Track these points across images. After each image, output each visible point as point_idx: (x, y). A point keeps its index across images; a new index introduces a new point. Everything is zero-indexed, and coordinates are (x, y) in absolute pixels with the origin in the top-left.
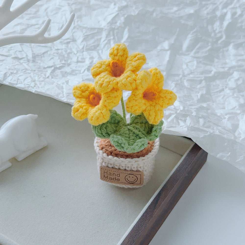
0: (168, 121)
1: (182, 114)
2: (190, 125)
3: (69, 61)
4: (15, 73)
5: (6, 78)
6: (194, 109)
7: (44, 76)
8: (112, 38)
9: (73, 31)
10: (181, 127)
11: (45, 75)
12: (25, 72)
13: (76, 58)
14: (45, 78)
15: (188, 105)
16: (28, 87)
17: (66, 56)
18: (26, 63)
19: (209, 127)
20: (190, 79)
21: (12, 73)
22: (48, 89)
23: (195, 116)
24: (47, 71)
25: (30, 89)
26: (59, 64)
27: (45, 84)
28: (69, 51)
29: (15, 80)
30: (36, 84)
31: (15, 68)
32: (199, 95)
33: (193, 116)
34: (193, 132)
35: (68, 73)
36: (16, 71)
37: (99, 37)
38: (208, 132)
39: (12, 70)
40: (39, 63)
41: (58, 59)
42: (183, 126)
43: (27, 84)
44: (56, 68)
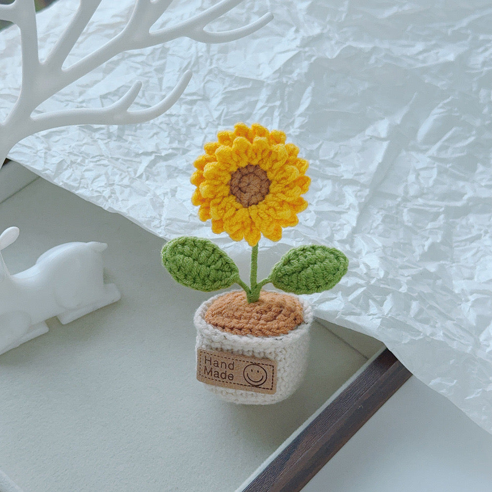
0: (349, 300)
1: (380, 287)
2: (387, 314)
3: (187, 143)
4: (78, 164)
5: (61, 173)
6: (408, 276)
7: (133, 175)
8: (278, 103)
9: (208, 78)
10: (371, 317)
11: (135, 171)
12: (98, 163)
13: (203, 137)
14: (132, 180)
15: (397, 267)
16: (97, 196)
17: (184, 130)
18: (105, 140)
19: (426, 321)
20: (415, 207)
21: (72, 163)
22: (132, 207)
23: (405, 294)
24: (140, 163)
25: (100, 201)
26: (165, 149)
27: (130, 194)
28: (191, 121)
29: (75, 180)
30: (113, 192)
31: (82, 150)
32: (427, 244)
33: (400, 293)
34: (391, 330)
35: (180, 170)
36: (82, 158)
37: (253, 99)
38: (422, 334)
39: (75, 155)
40: (128, 142)
41: (168, 137)
42: (374, 315)
43: (97, 191)
44: (159, 158)
